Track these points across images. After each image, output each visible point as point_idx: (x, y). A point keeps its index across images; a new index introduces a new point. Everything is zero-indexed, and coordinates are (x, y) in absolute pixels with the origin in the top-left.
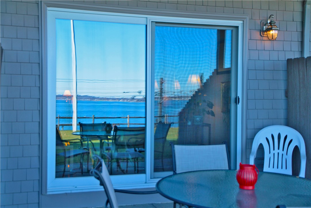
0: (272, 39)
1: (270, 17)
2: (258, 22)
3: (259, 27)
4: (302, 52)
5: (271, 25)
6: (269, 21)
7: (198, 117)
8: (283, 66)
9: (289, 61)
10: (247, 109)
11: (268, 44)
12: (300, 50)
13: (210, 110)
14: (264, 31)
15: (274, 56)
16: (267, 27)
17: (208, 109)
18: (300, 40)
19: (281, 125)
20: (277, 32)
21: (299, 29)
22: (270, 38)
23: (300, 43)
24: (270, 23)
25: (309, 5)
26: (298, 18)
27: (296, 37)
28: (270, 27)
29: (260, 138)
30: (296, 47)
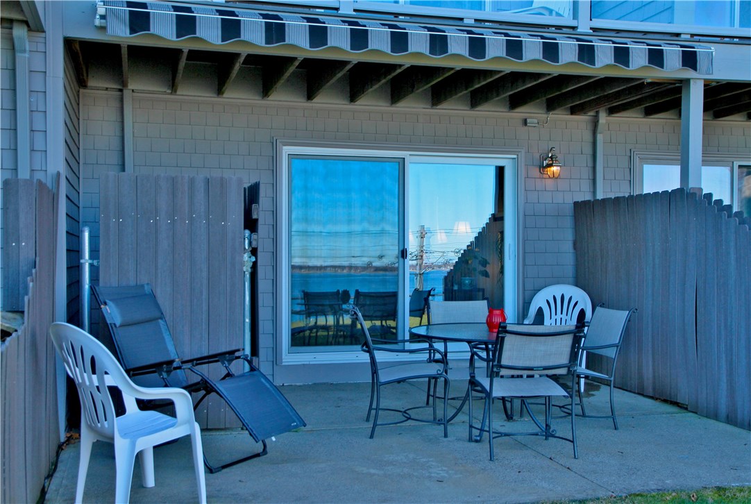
0: (554, 177)
1: (551, 150)
2: (537, 156)
3: (538, 163)
4: (594, 192)
5: (552, 160)
6: (550, 155)
7: (467, 280)
8: (569, 209)
9: (576, 204)
10: (524, 265)
11: (550, 184)
12: (592, 190)
13: (483, 269)
14: (544, 168)
15: (559, 198)
16: (547, 162)
17: (481, 268)
18: (591, 177)
19: (569, 284)
20: (559, 168)
21: (590, 164)
22: (552, 176)
23: (591, 182)
24: (551, 157)
25: (601, 135)
26: (588, 150)
27: (586, 173)
28: (551, 162)
29: (539, 301)
30: (586, 186)
